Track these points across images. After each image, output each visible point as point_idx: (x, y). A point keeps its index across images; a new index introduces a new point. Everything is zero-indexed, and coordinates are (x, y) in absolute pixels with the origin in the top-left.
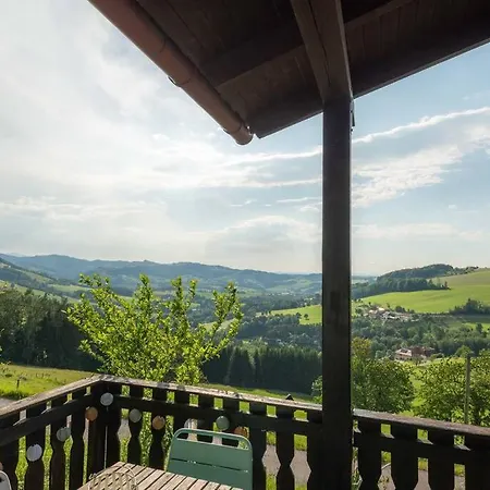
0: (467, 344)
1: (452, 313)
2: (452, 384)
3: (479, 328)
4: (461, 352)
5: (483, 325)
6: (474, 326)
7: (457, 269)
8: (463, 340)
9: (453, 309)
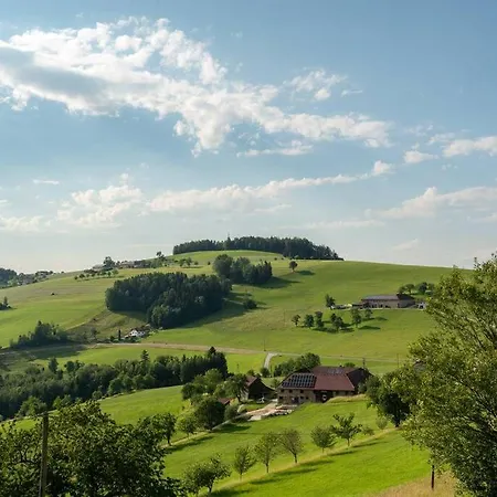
0: (36, 393)
1: (14, 347)
2: (18, 466)
3: (53, 365)
4: (27, 408)
5: (59, 360)
6: (45, 363)
7: (22, 276)
8: (30, 389)
9: (16, 340)
